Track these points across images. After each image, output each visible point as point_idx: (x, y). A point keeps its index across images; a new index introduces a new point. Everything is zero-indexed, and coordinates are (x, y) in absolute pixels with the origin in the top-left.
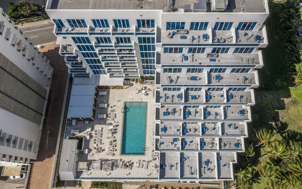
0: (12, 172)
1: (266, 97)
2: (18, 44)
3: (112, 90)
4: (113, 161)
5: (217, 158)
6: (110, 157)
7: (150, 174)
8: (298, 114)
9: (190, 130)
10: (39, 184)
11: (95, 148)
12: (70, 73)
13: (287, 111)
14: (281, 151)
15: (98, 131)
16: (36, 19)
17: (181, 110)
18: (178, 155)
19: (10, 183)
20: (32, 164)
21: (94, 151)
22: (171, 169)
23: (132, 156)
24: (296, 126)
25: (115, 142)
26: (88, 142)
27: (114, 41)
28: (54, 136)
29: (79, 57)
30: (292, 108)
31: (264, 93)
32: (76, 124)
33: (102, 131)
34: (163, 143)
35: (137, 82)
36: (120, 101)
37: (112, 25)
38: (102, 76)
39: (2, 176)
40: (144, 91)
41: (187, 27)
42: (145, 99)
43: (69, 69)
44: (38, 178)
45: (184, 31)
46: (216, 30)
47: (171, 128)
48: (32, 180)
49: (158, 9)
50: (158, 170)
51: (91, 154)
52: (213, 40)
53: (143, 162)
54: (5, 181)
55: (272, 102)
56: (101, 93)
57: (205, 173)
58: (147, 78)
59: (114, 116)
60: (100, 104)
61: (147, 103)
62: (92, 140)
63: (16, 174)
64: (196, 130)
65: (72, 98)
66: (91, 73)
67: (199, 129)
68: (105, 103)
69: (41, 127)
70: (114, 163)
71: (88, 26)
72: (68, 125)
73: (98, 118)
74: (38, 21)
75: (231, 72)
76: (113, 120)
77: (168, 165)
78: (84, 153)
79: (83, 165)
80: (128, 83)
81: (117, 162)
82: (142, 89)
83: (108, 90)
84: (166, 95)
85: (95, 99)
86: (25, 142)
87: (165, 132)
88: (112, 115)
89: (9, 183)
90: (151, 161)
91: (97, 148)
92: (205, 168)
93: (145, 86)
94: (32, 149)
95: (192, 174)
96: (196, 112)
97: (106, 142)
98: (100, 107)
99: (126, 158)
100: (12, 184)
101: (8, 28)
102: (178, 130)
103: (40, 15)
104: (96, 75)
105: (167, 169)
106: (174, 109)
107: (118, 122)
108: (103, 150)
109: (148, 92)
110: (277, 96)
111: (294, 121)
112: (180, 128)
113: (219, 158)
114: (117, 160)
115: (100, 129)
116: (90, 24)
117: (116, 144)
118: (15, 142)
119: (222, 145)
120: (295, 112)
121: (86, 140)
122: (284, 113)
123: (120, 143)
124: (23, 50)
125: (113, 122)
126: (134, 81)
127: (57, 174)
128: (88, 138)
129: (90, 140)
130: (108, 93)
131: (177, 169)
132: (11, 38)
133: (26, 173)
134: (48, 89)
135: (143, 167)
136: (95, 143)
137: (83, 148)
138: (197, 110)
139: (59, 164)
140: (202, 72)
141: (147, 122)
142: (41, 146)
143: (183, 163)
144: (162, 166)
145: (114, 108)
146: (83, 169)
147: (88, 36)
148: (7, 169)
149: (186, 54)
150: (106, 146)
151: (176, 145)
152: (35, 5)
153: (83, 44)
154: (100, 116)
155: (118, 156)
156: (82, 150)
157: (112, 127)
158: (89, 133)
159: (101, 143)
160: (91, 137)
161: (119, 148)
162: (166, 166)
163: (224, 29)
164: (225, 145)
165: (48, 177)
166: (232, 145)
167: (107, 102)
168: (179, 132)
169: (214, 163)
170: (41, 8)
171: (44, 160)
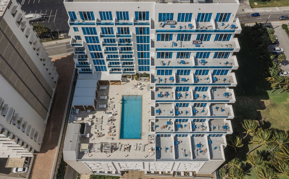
0: (16, 163)
1: (248, 101)
2: (34, 44)
3: (111, 85)
4: (113, 144)
5: (209, 141)
6: (110, 141)
7: (147, 156)
8: (278, 115)
9: (182, 112)
10: (41, 174)
11: (96, 133)
12: (76, 68)
13: (268, 113)
14: (267, 138)
15: (98, 119)
16: (45, 40)
17: (173, 93)
18: (172, 139)
19: (13, 177)
20: (35, 156)
21: (95, 136)
22: (166, 152)
23: (130, 141)
24: (278, 125)
25: (115, 128)
26: (89, 128)
27: (116, 32)
28: (56, 131)
29: (85, 50)
30: (272, 110)
31: (246, 98)
32: (79, 113)
33: (102, 119)
34: (158, 126)
35: (133, 79)
36: (118, 94)
37: (114, 17)
38: (103, 73)
39: (6, 167)
40: (139, 86)
41: (175, 18)
42: (140, 93)
43: (75, 64)
44: (40, 168)
45: (173, 22)
46: (199, 22)
47: (164, 111)
48: (35, 170)
49: (152, 1)
50: (154, 152)
51: (92, 138)
52: (197, 27)
53: (140, 145)
54: (8, 175)
55: (253, 105)
56: (102, 88)
57: (198, 155)
58: (142, 75)
59: (113, 106)
60: (101, 96)
61: (142, 96)
62: (94, 126)
63: (19, 166)
64: (187, 112)
65: (76, 90)
66: (94, 70)
67: (190, 111)
68: (105, 96)
69: (46, 122)
70: (114, 146)
71: (96, 19)
72: (72, 113)
73: (99, 107)
74: (47, 41)
75: (214, 58)
76: (113, 109)
77: (163, 148)
78: (86, 137)
79: (85, 146)
80: (125, 80)
81: (116, 146)
82: (138, 85)
83: (108, 85)
84: (159, 78)
85: (96, 93)
86: (32, 130)
87: (160, 114)
88: (111, 105)
89: (11, 176)
90: (147, 144)
91: (98, 133)
92: (197, 150)
93: (140, 82)
94: (37, 138)
95: (186, 155)
96: (187, 95)
97: (106, 127)
98: (100, 98)
99: (125, 142)
100: (14, 178)
101: (28, 29)
102: (171, 112)
103: (49, 37)
104: (98, 72)
105: (163, 151)
106: (167, 93)
107: (117, 111)
108: (104, 135)
109: (143, 87)
110: (257, 100)
111: (276, 121)
112: (173, 110)
113: (210, 141)
114: (116, 144)
115: (101, 117)
116: (97, 16)
117: (115, 130)
118: (24, 126)
119: (212, 127)
120: (276, 114)
121: (88, 126)
122: (265, 115)
123: (119, 129)
124: (37, 50)
125: (112, 111)
126: (130, 78)
127: (58, 166)
128: (90, 124)
129: (92, 126)
130: (108, 88)
131: (172, 152)
132: (29, 37)
133: (29, 167)
134: (54, 90)
135: (140, 150)
136: (96, 128)
137: (85, 133)
138: (187, 93)
139: (63, 147)
140: (189, 58)
141: (143, 111)
142: (45, 139)
143: (178, 146)
144: (158, 149)
145: (113, 100)
146: (85, 150)
147: (95, 26)
148: (11, 161)
149: (175, 41)
150: (106, 131)
151: (170, 128)
152: (46, 28)
153: (90, 35)
154: (101, 106)
155: (117, 140)
156: (84, 134)
157: (112, 115)
158: (91, 120)
159: (101, 129)
160: (92, 124)
161: (118, 133)
162: (161, 149)
163: (205, 21)
164: (214, 128)
165: (50, 168)
166: (221, 128)
167: (107, 95)
168: (172, 114)
169: (206, 146)
170: (50, 32)
171: (47, 152)
